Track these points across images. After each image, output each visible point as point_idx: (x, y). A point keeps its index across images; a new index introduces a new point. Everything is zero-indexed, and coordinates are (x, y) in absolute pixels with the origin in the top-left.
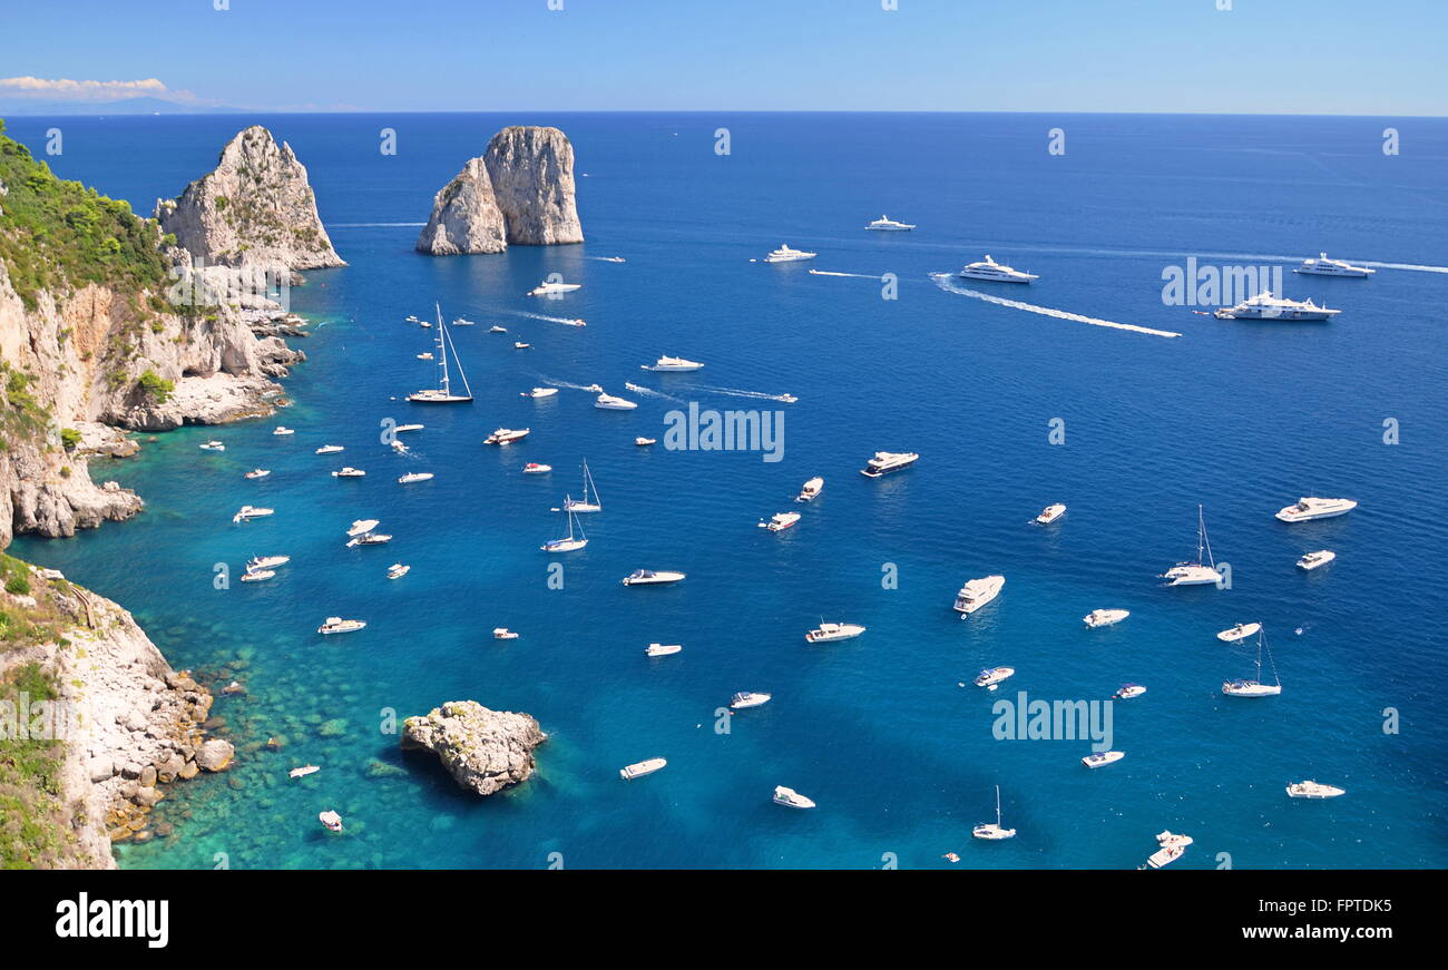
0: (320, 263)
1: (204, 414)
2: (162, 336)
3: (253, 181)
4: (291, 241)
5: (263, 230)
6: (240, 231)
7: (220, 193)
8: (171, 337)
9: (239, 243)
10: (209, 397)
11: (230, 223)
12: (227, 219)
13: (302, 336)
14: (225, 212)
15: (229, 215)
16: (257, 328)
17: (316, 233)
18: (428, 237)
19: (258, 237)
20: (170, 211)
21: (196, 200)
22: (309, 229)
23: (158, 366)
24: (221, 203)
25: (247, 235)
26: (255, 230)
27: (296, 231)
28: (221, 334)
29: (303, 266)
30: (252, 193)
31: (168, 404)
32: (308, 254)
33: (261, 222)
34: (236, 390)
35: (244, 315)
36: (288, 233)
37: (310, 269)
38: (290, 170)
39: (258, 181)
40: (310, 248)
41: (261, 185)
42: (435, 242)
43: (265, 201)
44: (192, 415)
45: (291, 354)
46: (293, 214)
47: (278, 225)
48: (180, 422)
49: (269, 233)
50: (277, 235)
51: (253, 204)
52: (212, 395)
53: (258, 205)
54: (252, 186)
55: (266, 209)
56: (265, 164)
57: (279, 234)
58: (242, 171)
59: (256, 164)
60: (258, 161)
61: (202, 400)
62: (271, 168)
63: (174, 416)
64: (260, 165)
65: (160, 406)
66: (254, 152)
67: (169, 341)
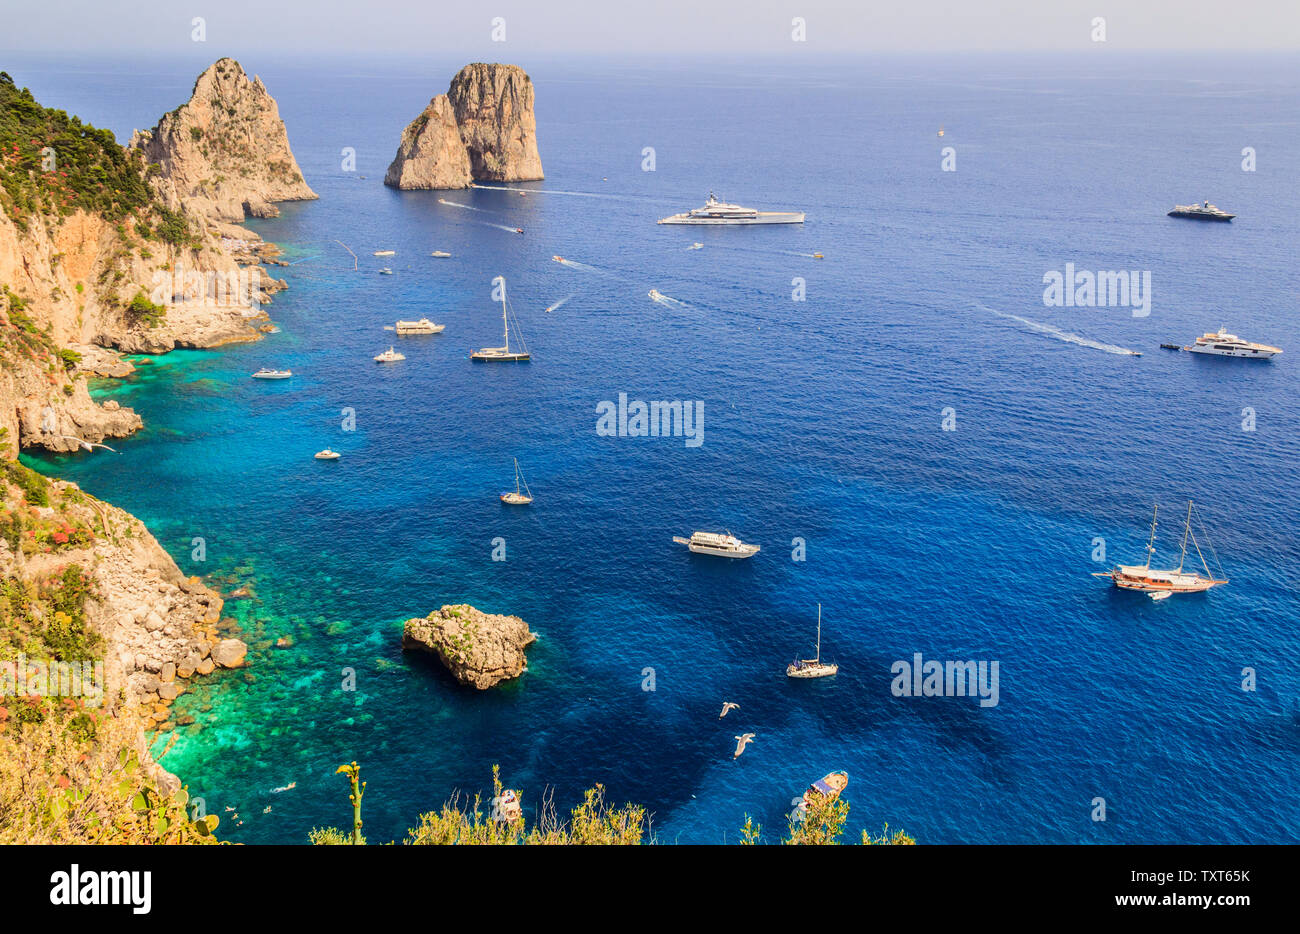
0: (293, 195)
1: (195, 338)
2: (149, 263)
3: (226, 113)
4: (265, 173)
5: (237, 162)
6: (216, 162)
7: (194, 124)
8: (159, 264)
9: (215, 175)
10: (198, 322)
11: (205, 154)
12: (202, 150)
13: (282, 265)
14: (200, 144)
15: (204, 146)
16: (238, 257)
17: (289, 166)
18: (396, 173)
19: (234, 168)
20: (146, 141)
21: (172, 130)
22: (282, 162)
23: (148, 292)
24: (197, 134)
25: (222, 167)
26: (230, 162)
27: (269, 163)
28: (207, 262)
29: (277, 199)
30: (226, 125)
31: (160, 328)
32: (281, 186)
33: (236, 155)
34: (223, 315)
35: (227, 243)
36: (261, 166)
37: (285, 201)
38: (262, 103)
39: (232, 112)
40: (284, 181)
41: (234, 118)
42: (402, 178)
43: (238, 134)
44: (184, 339)
45: (271, 281)
46: (266, 147)
47: (251, 158)
48: (172, 346)
49: (244, 165)
50: (251, 168)
51: (227, 135)
52: (201, 320)
53: (232, 137)
54: (225, 118)
55: (239, 142)
56: (237, 97)
57: (254, 166)
58: (215, 103)
59: (229, 96)
60: (231, 93)
61: (192, 325)
62: (244, 101)
63: (166, 339)
64: (233, 97)
65: (152, 329)
66: (227, 84)
67: (158, 267)
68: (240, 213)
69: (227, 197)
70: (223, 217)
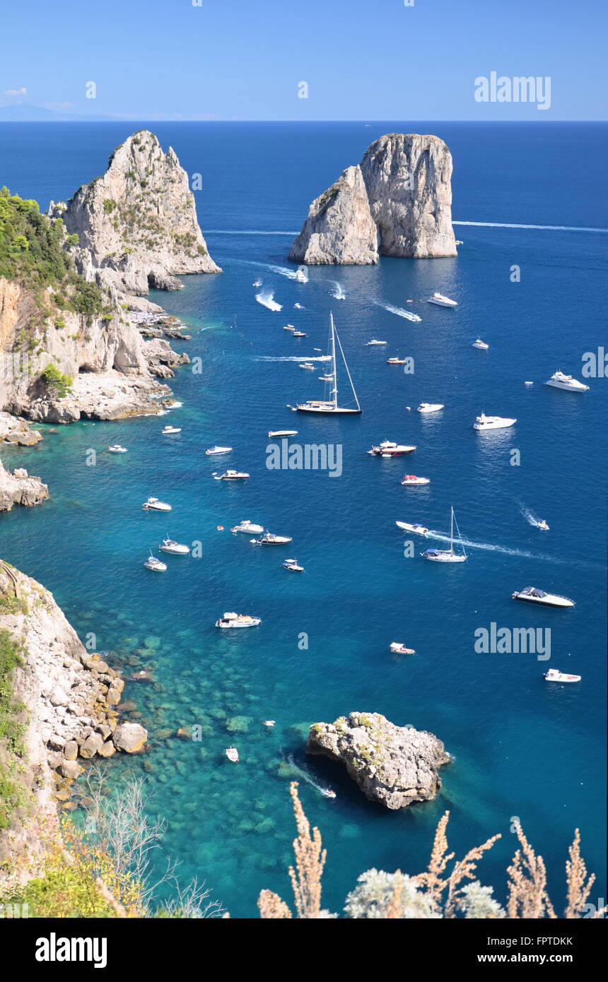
0: (197, 269)
1: (100, 410)
2: (62, 332)
3: (138, 185)
4: (171, 246)
5: (146, 234)
6: (125, 234)
7: (108, 197)
8: (70, 334)
9: (123, 247)
10: (103, 394)
11: (115, 226)
12: (113, 222)
13: (185, 339)
14: (112, 216)
15: (115, 218)
16: (142, 330)
17: (194, 239)
18: (300, 246)
19: (141, 241)
20: (60, 212)
21: (86, 203)
22: (188, 234)
23: (59, 361)
24: (109, 206)
25: (130, 239)
26: (138, 234)
27: (176, 235)
28: (116, 333)
29: (181, 272)
30: (138, 197)
31: (67, 398)
32: (186, 259)
33: (144, 226)
34: (127, 388)
35: (131, 315)
36: (168, 238)
37: (188, 274)
38: (174, 175)
39: (143, 185)
40: (188, 253)
41: (146, 190)
42: (308, 252)
43: (149, 205)
44: (89, 410)
45: (175, 356)
46: (174, 219)
47: (158, 229)
48: (78, 416)
49: (151, 237)
50: (158, 240)
51: (138, 208)
52: (106, 392)
53: (142, 209)
54: (138, 190)
55: (149, 214)
56: (150, 169)
57: (161, 238)
58: (129, 175)
59: (142, 169)
60: (145, 165)
61: (98, 397)
62: (156, 173)
63: (73, 410)
64: (146, 169)
65: (61, 399)
66: (141, 156)
67: (69, 337)
68: (144, 286)
69: (134, 269)
70: (129, 289)
